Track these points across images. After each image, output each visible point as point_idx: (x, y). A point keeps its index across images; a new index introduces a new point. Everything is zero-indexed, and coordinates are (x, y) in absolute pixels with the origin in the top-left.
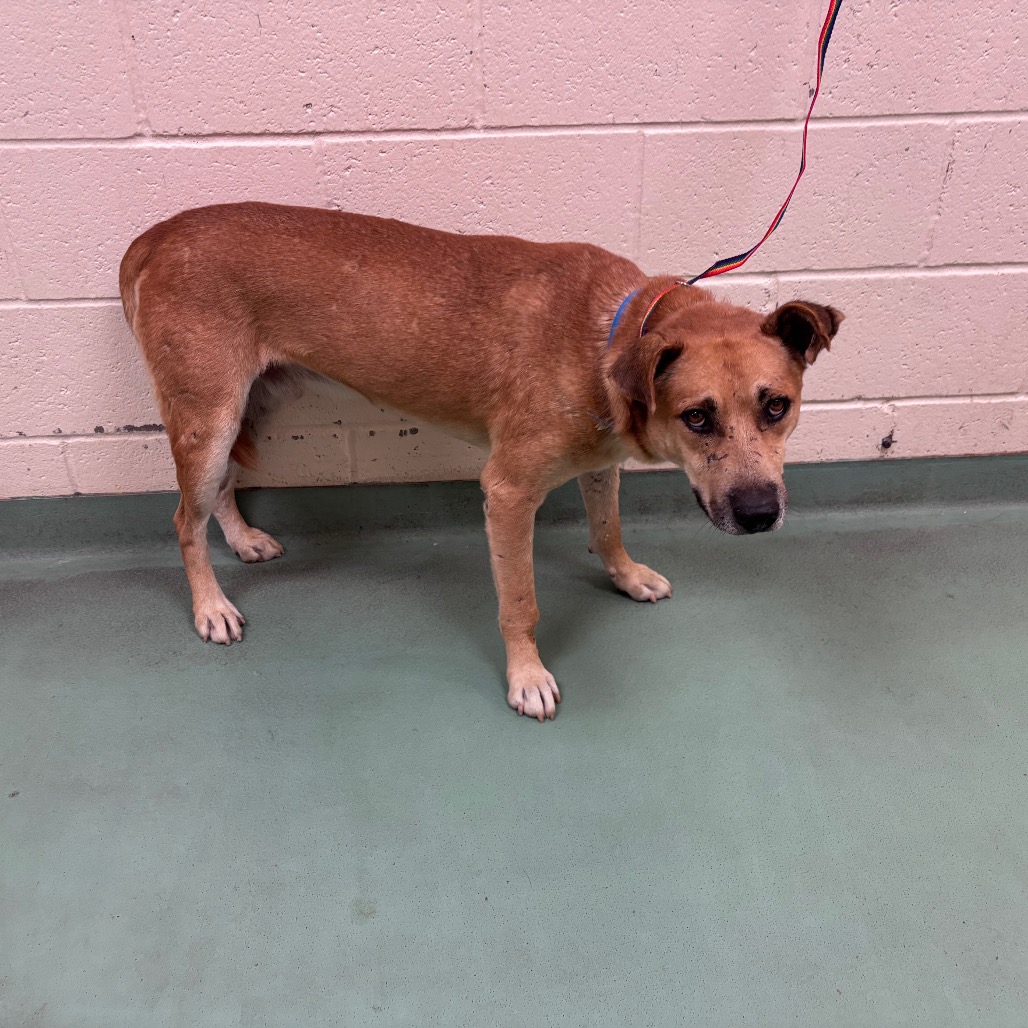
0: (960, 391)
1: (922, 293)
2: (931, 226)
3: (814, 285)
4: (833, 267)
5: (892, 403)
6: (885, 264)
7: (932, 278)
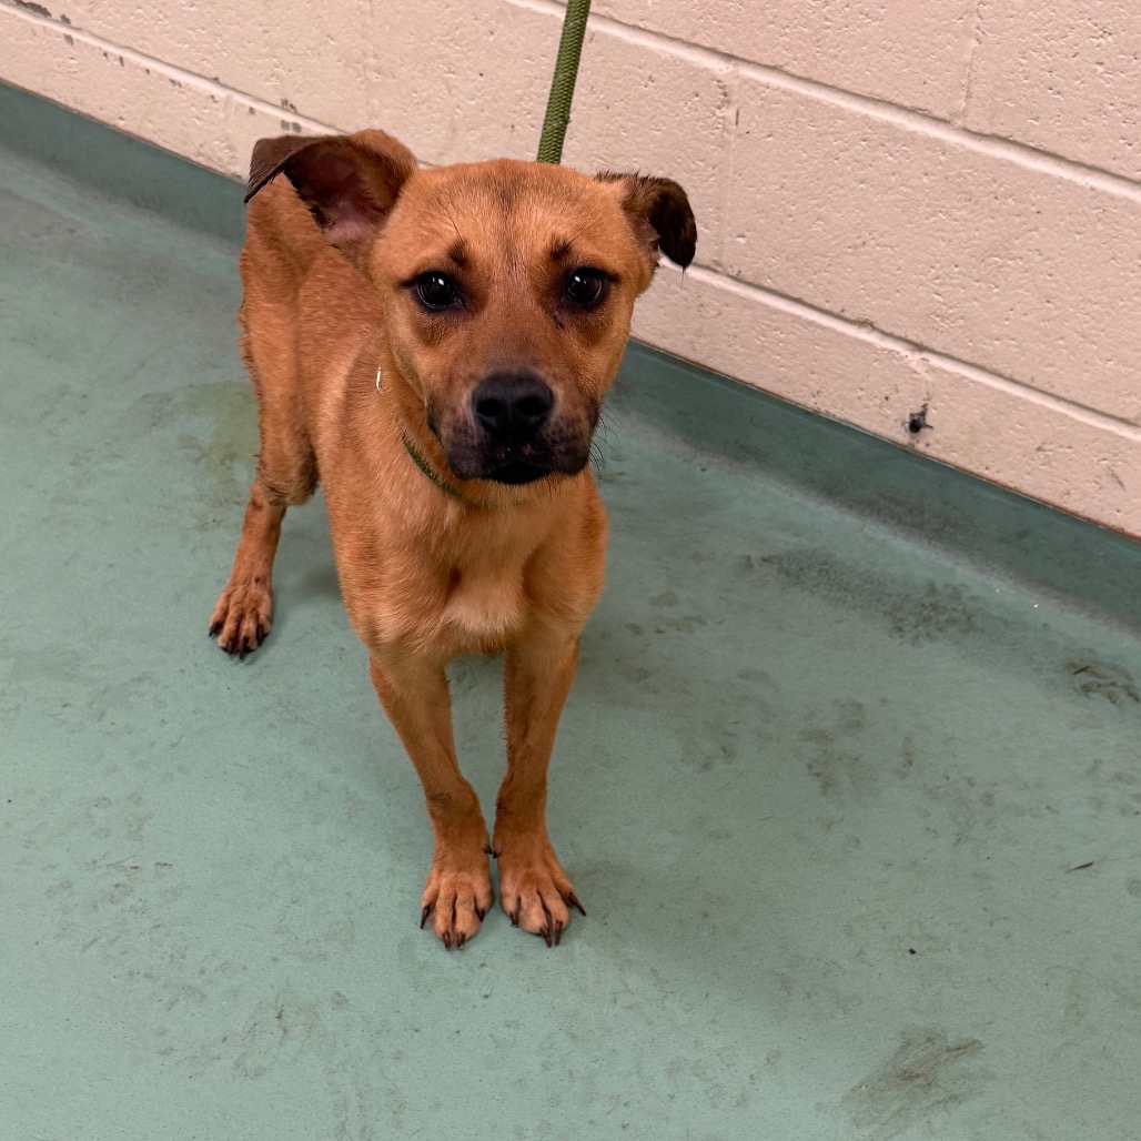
0: (1033, 380)
1: (959, 175)
2: (967, 57)
3: (789, 98)
4: (815, 78)
5: (926, 355)
6: (897, 100)
7: (974, 153)
